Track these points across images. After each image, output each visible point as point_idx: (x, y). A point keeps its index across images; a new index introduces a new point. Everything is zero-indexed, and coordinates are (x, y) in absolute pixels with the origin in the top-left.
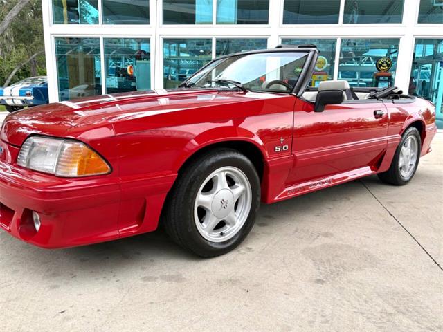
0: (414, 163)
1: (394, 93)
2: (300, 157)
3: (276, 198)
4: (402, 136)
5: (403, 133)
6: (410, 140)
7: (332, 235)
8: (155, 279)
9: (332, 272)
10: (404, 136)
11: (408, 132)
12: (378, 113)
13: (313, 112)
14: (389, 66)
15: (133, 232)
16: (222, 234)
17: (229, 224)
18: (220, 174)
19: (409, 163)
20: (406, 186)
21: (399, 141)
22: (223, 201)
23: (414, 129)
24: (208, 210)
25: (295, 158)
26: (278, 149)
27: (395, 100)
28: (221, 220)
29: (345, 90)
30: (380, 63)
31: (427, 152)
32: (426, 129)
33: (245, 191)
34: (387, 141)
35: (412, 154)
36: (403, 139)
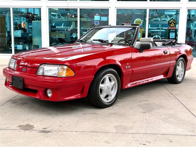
0: (183, 74)
1: (173, 42)
2: (135, 70)
3: (126, 87)
4: (177, 61)
6: (181, 63)
7: (148, 101)
8: (87, 114)
9: (148, 110)
11: (179, 60)
12: (165, 52)
13: (139, 53)
14: (175, 24)
15: (79, 97)
16: (107, 100)
17: (110, 96)
18: (107, 77)
19: (181, 74)
20: (180, 84)
21: (175, 64)
22: (108, 87)
23: (182, 58)
24: (103, 90)
25: (133, 71)
26: (127, 67)
27: (172, 46)
28: (107, 94)
29: (151, 42)
30: (170, 22)
31: (189, 69)
32: (188, 58)
33: (115, 84)
34: (170, 64)
35: (182, 70)
36: (177, 63)
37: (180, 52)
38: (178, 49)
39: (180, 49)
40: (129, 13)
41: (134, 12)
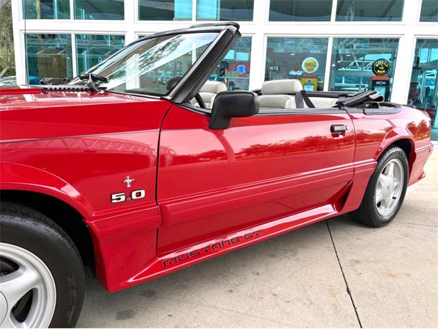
0: (398, 196)
1: (371, 99)
2: (177, 208)
3: (131, 280)
4: (378, 161)
5: (380, 156)
6: (392, 165)
10: (382, 161)
12: (336, 129)
14: (386, 69)
19: (392, 196)
20: (386, 228)
21: (374, 169)
23: (399, 149)
26: (119, 197)
27: (367, 110)
29: (294, 94)
30: (377, 66)
31: (420, 178)
32: (417, 150)
33: (39, 281)
34: (354, 170)
35: (395, 184)
36: (381, 164)
37: (395, 130)
38: (388, 120)
39: (393, 121)
40: (299, 50)
41: (309, 50)
